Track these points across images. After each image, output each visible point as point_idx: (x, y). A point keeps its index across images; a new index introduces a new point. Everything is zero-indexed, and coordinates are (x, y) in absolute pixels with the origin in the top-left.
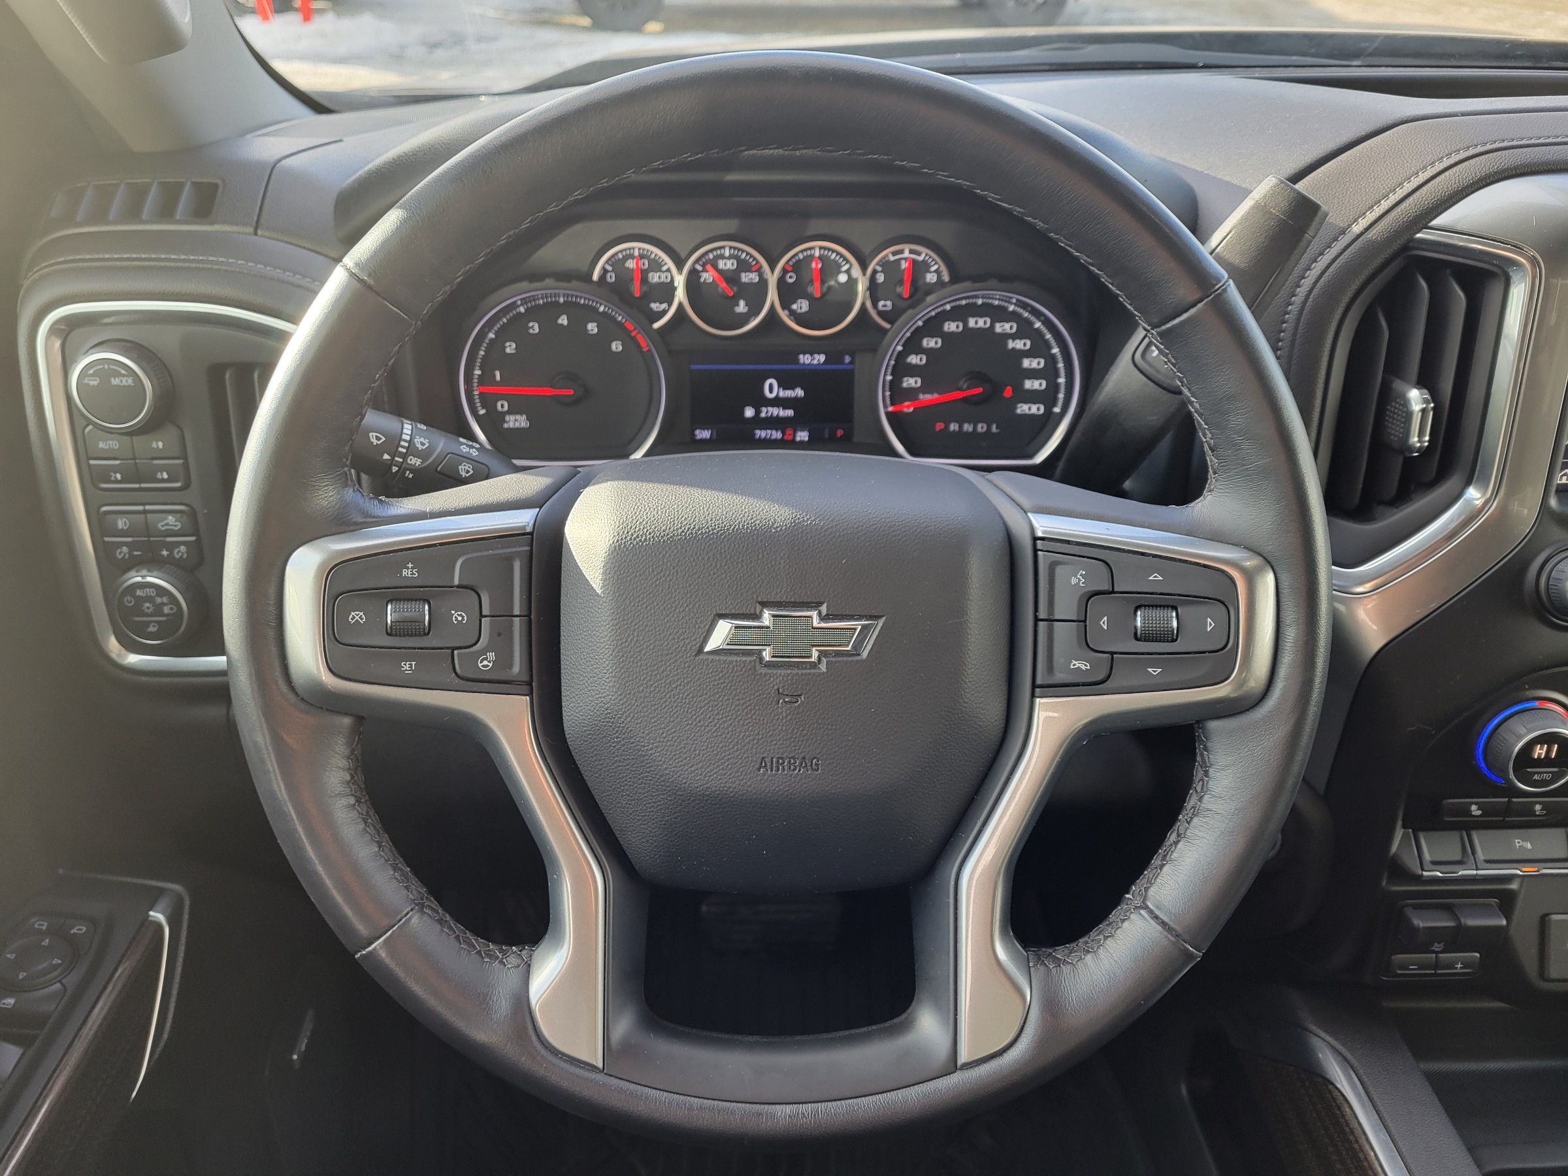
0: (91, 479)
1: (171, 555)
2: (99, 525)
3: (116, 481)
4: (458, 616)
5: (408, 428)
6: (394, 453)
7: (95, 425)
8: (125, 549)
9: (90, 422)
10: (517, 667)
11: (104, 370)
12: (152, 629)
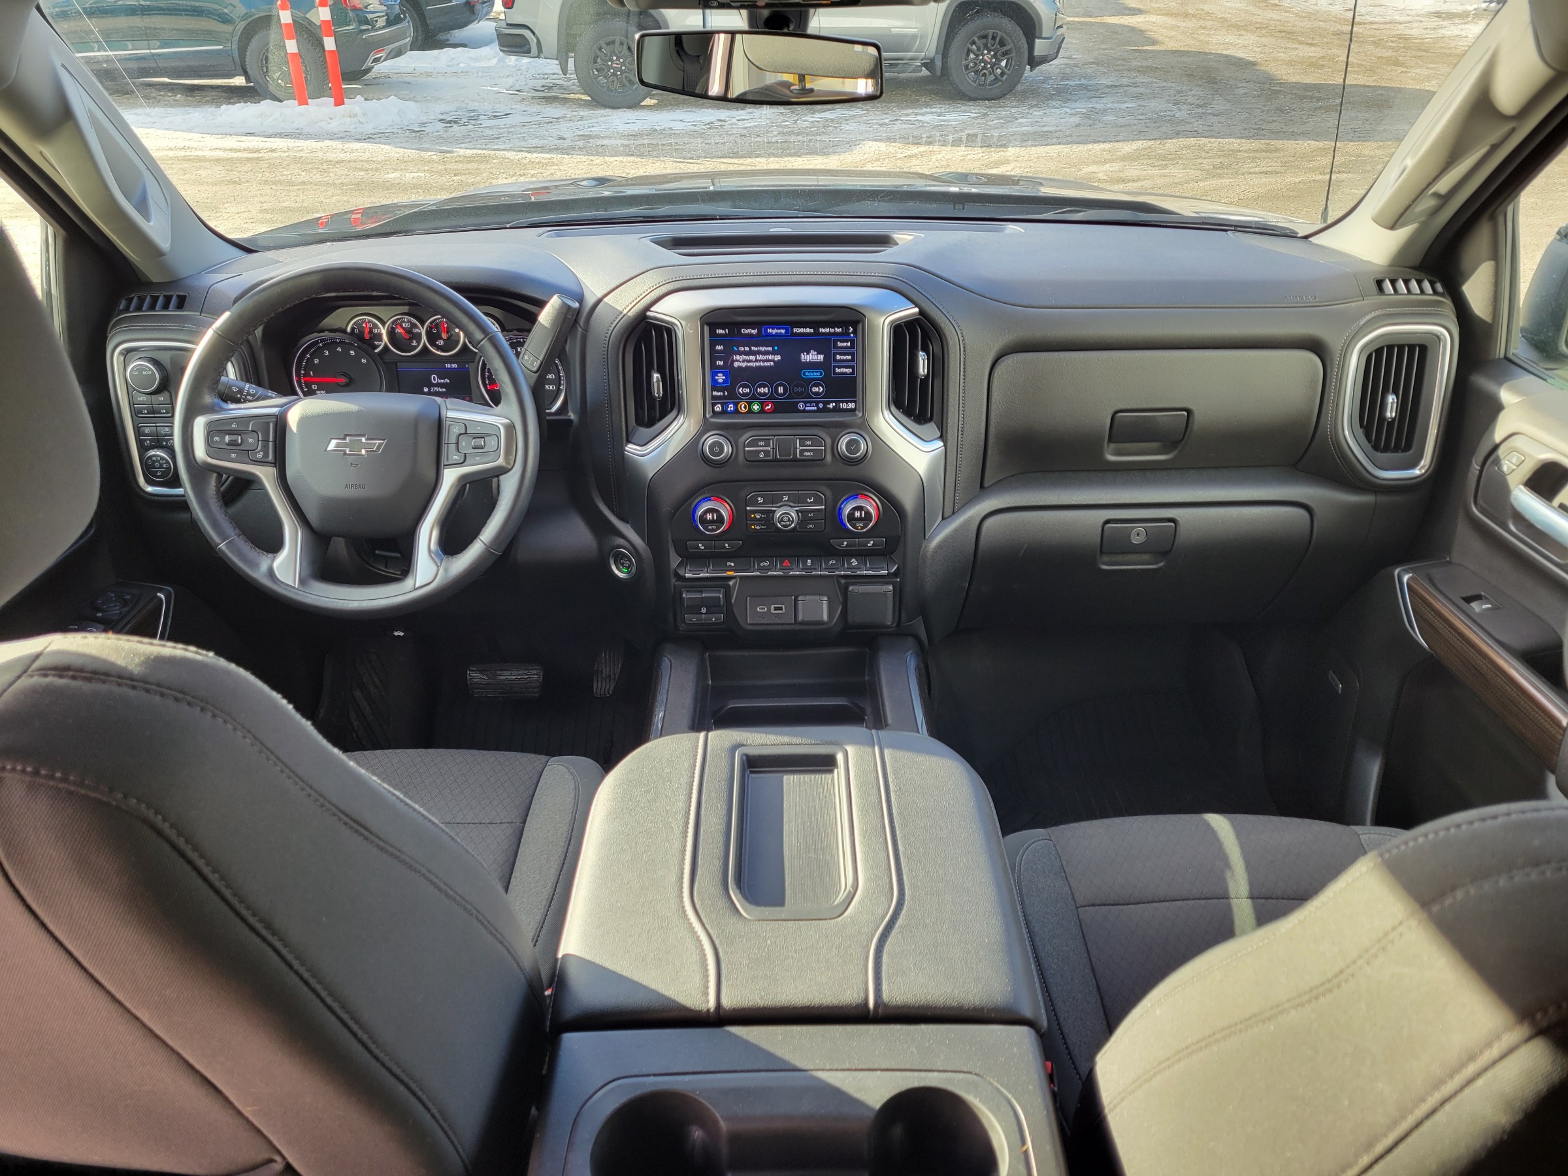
0: (135, 413)
1: (167, 444)
2: (138, 432)
3: (145, 414)
4: (251, 440)
5: (247, 385)
6: (242, 395)
7: (137, 391)
8: (148, 442)
9: (135, 390)
10: (271, 458)
11: (140, 369)
12: (159, 474)
